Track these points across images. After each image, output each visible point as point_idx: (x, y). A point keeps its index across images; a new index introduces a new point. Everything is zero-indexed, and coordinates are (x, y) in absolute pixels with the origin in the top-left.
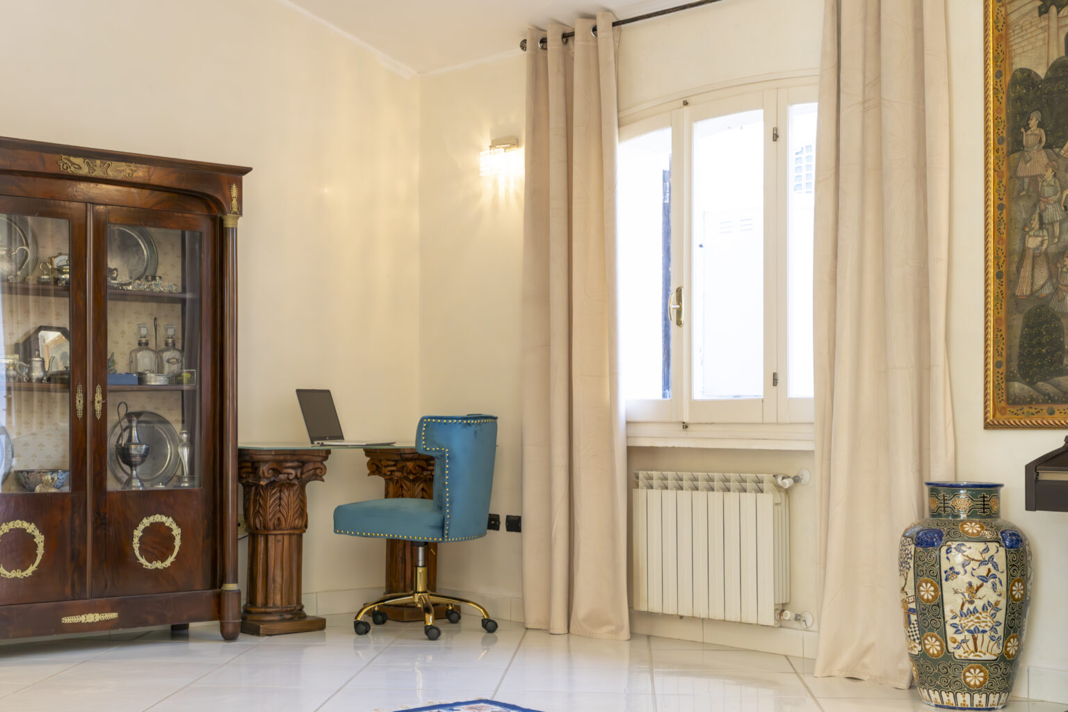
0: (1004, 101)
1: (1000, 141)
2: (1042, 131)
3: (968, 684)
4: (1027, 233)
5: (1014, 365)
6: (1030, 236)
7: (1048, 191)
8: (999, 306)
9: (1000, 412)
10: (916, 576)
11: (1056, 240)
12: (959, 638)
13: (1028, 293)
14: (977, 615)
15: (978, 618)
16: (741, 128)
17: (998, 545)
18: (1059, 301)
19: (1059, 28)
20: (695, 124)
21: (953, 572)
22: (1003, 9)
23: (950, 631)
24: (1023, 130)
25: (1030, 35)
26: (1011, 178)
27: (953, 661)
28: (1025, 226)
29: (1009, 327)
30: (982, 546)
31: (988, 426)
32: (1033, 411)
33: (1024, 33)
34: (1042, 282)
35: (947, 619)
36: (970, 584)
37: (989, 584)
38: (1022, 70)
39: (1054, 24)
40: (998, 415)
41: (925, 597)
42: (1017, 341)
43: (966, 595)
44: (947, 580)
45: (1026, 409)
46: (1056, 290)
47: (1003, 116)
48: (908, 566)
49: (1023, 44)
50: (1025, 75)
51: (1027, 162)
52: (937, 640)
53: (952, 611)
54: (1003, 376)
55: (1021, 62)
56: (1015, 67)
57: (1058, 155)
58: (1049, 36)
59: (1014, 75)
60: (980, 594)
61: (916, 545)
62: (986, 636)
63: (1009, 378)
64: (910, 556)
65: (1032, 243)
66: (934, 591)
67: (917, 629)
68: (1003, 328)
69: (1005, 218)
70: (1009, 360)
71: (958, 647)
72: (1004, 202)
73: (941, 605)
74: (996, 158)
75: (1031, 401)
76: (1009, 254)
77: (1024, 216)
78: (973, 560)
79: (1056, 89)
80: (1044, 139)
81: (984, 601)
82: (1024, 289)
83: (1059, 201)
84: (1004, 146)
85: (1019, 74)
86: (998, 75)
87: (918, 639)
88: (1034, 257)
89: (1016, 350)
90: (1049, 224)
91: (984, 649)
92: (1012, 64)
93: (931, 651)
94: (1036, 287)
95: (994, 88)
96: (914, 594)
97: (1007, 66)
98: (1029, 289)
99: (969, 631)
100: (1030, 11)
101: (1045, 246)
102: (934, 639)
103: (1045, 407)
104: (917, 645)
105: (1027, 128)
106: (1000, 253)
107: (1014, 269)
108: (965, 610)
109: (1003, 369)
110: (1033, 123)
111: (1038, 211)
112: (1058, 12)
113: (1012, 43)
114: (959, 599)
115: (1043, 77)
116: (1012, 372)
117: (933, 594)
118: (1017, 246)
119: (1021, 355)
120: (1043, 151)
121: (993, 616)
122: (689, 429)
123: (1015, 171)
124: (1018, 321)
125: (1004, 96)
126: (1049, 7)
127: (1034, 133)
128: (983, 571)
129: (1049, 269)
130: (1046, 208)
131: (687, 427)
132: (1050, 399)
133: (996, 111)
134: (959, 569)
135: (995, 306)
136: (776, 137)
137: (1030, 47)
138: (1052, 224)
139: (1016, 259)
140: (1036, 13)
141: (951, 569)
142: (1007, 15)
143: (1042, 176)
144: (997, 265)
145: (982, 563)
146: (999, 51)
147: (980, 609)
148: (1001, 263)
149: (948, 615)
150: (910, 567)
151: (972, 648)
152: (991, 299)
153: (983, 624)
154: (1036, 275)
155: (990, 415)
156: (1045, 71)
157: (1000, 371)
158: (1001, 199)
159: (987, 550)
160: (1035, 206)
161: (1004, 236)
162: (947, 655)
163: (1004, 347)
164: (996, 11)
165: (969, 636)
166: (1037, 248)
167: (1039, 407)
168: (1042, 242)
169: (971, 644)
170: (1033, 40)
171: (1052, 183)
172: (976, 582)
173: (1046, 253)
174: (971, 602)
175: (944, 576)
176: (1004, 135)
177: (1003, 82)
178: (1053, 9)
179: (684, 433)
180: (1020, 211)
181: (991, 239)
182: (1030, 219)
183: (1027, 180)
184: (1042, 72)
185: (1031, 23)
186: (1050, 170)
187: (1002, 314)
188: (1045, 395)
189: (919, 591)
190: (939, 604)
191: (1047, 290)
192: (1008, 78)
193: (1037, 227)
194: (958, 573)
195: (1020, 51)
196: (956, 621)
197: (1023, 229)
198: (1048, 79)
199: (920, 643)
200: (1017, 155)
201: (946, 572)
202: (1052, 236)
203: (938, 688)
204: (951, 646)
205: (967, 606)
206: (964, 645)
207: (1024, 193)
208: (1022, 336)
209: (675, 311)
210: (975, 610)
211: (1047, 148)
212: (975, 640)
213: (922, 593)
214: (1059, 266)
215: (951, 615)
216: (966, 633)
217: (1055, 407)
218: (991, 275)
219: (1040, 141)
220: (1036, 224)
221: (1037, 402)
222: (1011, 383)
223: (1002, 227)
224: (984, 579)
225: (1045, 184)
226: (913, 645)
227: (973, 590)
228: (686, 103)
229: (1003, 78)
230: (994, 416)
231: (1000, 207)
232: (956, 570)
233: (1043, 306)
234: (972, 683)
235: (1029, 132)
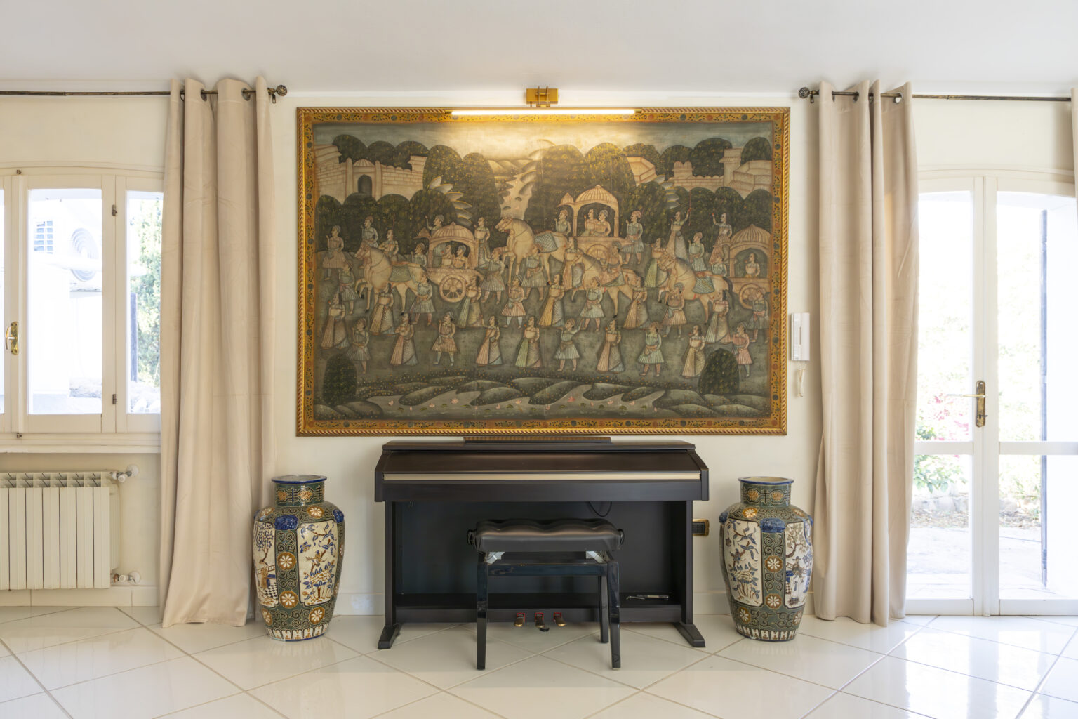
0: (313, 215)
1: (310, 242)
2: (342, 239)
3: (313, 622)
4: (330, 306)
5: (320, 394)
6: (332, 308)
7: (345, 280)
8: (308, 353)
9: (309, 424)
10: (277, 551)
11: (351, 312)
12: (309, 591)
13: (331, 346)
14: (322, 573)
15: (322, 575)
16: (61, 201)
17: (333, 521)
18: (353, 352)
19: (353, 173)
20: (29, 191)
21: (306, 546)
22: (312, 153)
23: (303, 587)
24: (327, 237)
25: (332, 174)
26: (318, 268)
27: (303, 608)
28: (329, 301)
29: (316, 368)
30: (324, 524)
31: (299, 434)
32: (334, 424)
33: (328, 172)
34: (340, 339)
35: (301, 579)
36: (318, 552)
37: (329, 550)
38: (327, 197)
39: (350, 171)
40: (307, 426)
41: (285, 566)
42: (322, 378)
43: (315, 560)
44: (301, 552)
45: (328, 423)
46: (351, 345)
47: (313, 225)
48: (269, 544)
49: (327, 179)
50: (329, 200)
51: (330, 259)
52: (292, 595)
53: (305, 573)
54: (312, 400)
55: (326, 191)
56: (321, 194)
57: (353, 257)
58: (346, 177)
59: (321, 199)
60: (323, 558)
61: (276, 528)
62: (326, 586)
63: (316, 402)
64: (271, 537)
65: (334, 313)
66: (292, 561)
67: (275, 589)
68: (312, 368)
69: (313, 295)
70: (316, 389)
71: (308, 598)
72: (313, 283)
73: (297, 570)
74: (306, 253)
75: (332, 418)
76: (317, 318)
77: (328, 294)
78: (319, 535)
79: (351, 213)
80: (343, 245)
81: (326, 563)
82: (327, 343)
83: (354, 287)
84: (313, 245)
85: (324, 199)
86: (309, 197)
87: (275, 596)
88: (335, 323)
89: (321, 385)
90: (346, 301)
91: (324, 596)
92: (319, 191)
93: (287, 604)
94: (336, 342)
95: (306, 205)
96: (274, 564)
97: (315, 192)
98: (331, 343)
99: (316, 585)
100: (332, 159)
101: (343, 316)
102: (290, 595)
103: (343, 422)
104: (275, 601)
105: (331, 235)
106: (310, 317)
107: (320, 329)
108: (314, 571)
109: (311, 396)
110: (335, 233)
111: (338, 292)
112: (353, 163)
113: (319, 177)
114: (310, 564)
115: (342, 203)
116: (319, 398)
117: (291, 563)
118: (322, 314)
119: (325, 387)
120: (342, 253)
121: (330, 571)
122: (22, 437)
123: (321, 264)
124: (323, 364)
125: (313, 212)
126: (346, 159)
127: (335, 240)
128: (325, 542)
129: (346, 330)
130: (344, 291)
131: (21, 436)
132: (346, 417)
133: (308, 221)
134: (310, 542)
135: (306, 353)
136: (114, 213)
137: (333, 182)
138: (348, 301)
139: (322, 322)
140: (337, 161)
141: (306, 543)
142: (315, 158)
143: (341, 269)
144: (307, 325)
145: (326, 536)
146: (309, 180)
147: (323, 569)
148: (310, 324)
149: (302, 575)
150: (271, 545)
151: (317, 596)
152: (303, 349)
153: (324, 579)
154: (336, 334)
155: (302, 427)
156: (344, 200)
157: (309, 397)
158: (311, 281)
159: (328, 526)
160: (336, 289)
161: (313, 306)
162: (299, 605)
163: (312, 381)
164: (307, 154)
165: (315, 589)
166: (338, 317)
167: (338, 422)
168: (341, 313)
169: (316, 594)
170: (335, 178)
171: (349, 274)
172: (321, 550)
173: (344, 320)
174: (318, 565)
175: (299, 549)
176: (313, 238)
177: (312, 203)
178: (350, 161)
179: (18, 441)
180: (325, 291)
181: (303, 307)
182: (332, 296)
183: (330, 271)
184: (341, 200)
185: (333, 166)
186: (347, 266)
187: (311, 359)
188: (342, 414)
189: (279, 562)
190: (295, 569)
191: (344, 345)
192: (316, 201)
193: (338, 302)
194: (310, 546)
195: (325, 183)
196: (308, 580)
197: (328, 303)
198: (345, 206)
199: (277, 599)
200: (323, 253)
201: (301, 546)
202: (348, 309)
203: (291, 629)
204: (303, 597)
205: (315, 568)
206: (312, 596)
207: (328, 279)
208: (326, 374)
209: (11, 341)
210: (321, 570)
211: (345, 251)
212: (319, 590)
213: (282, 563)
214: (353, 329)
215: (304, 576)
216: (314, 587)
217: (350, 422)
218: (303, 332)
219: (340, 246)
220: (336, 300)
221: (337, 419)
222: (318, 405)
223: (311, 300)
224: (326, 547)
225: (343, 274)
226: (270, 600)
227: (319, 556)
228: (19, 172)
229: (312, 200)
230: (304, 428)
231: (310, 287)
232: (309, 544)
233: (342, 355)
234: (315, 620)
235: (332, 239)
